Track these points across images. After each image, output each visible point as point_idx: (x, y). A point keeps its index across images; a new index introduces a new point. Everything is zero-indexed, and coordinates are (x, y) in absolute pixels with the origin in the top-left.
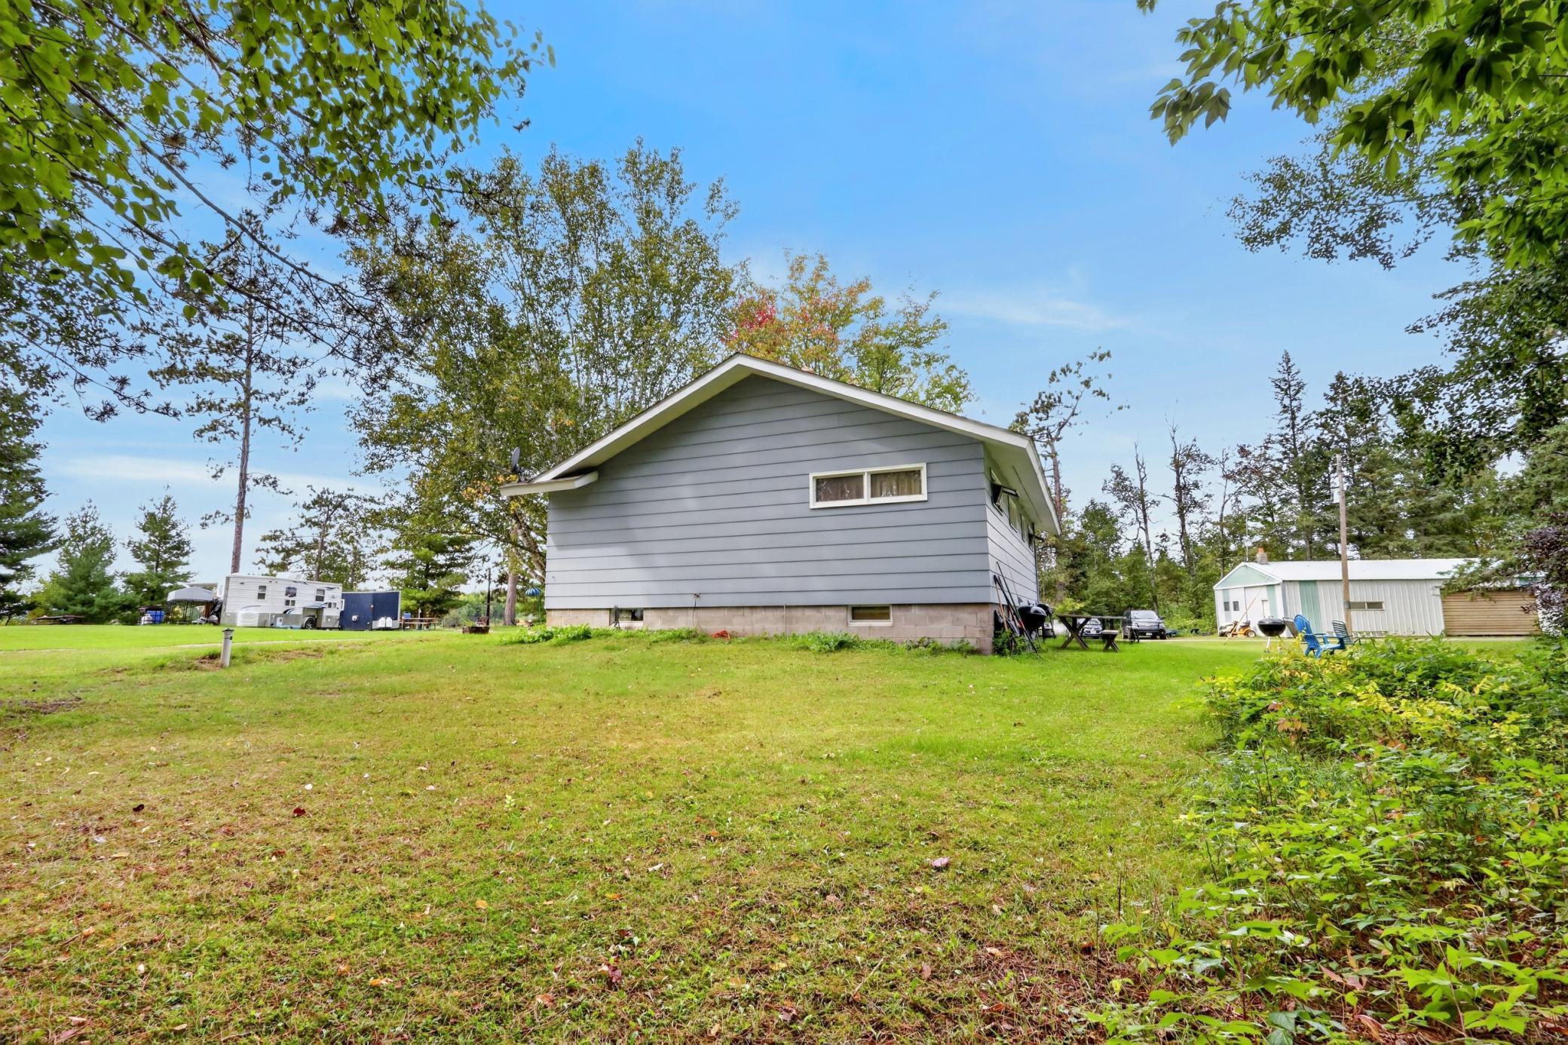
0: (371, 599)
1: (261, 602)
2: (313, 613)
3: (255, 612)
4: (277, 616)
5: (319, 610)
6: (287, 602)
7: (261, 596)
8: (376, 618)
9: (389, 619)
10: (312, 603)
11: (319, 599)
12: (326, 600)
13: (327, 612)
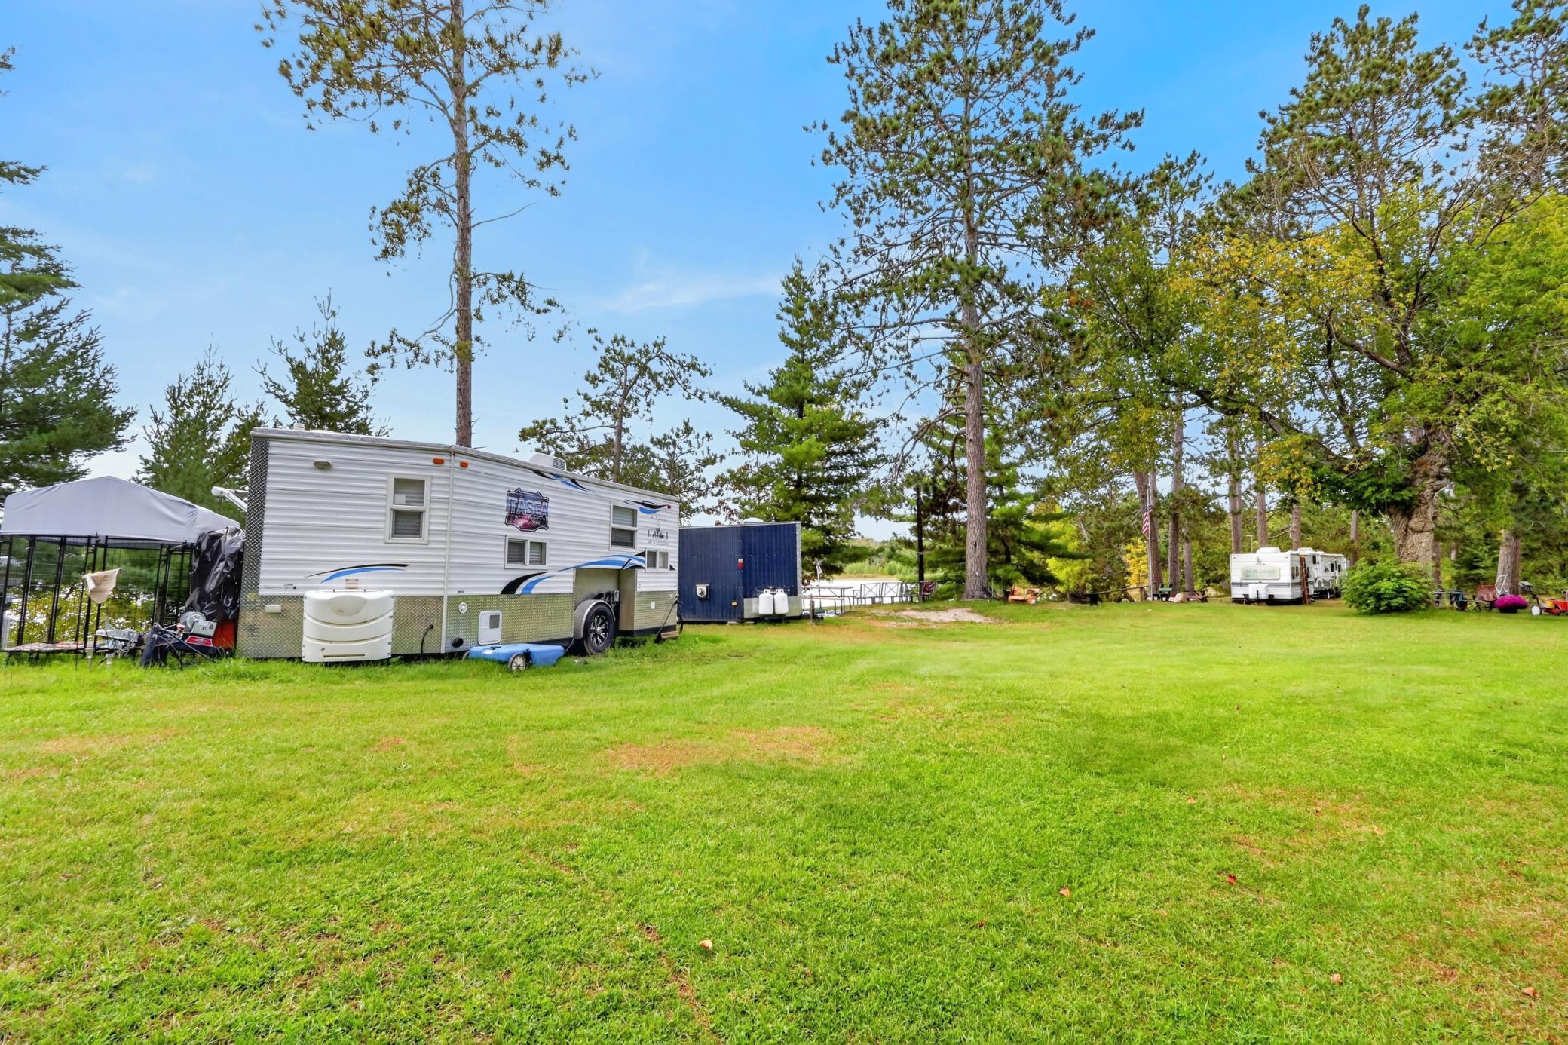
0: (736, 546)
1: (404, 550)
2: (608, 586)
3: (377, 591)
4: (478, 603)
5: (624, 575)
6: (516, 551)
7: (407, 523)
8: (751, 592)
9: (781, 595)
10: (599, 551)
11: (623, 538)
12: (643, 543)
13: (647, 581)
